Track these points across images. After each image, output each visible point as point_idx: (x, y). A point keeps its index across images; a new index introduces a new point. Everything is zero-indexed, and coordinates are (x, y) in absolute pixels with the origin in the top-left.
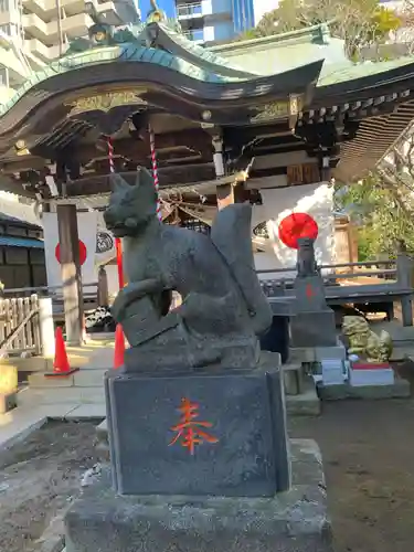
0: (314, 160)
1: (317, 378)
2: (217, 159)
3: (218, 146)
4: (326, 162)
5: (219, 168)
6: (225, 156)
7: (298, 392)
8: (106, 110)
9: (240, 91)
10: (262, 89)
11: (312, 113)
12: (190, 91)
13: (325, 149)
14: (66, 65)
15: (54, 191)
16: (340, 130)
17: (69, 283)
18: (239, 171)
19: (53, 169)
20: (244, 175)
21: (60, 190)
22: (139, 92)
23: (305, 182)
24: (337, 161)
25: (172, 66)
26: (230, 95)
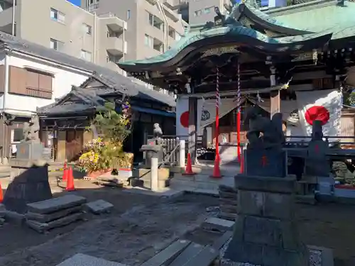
0: (330, 76)
1: (316, 192)
2: (272, 78)
3: (273, 71)
4: (337, 78)
5: (273, 82)
6: (277, 76)
7: (305, 194)
8: (219, 55)
9: (286, 48)
10: (298, 47)
11: (329, 53)
12: (261, 47)
13: (337, 70)
14: (203, 35)
15: (189, 91)
16: (348, 60)
17: (191, 134)
18: (284, 84)
19: (189, 80)
20: (286, 86)
21: (191, 90)
22: (236, 46)
23: (324, 89)
24: (345, 77)
25: (254, 36)
26: (281, 49)
